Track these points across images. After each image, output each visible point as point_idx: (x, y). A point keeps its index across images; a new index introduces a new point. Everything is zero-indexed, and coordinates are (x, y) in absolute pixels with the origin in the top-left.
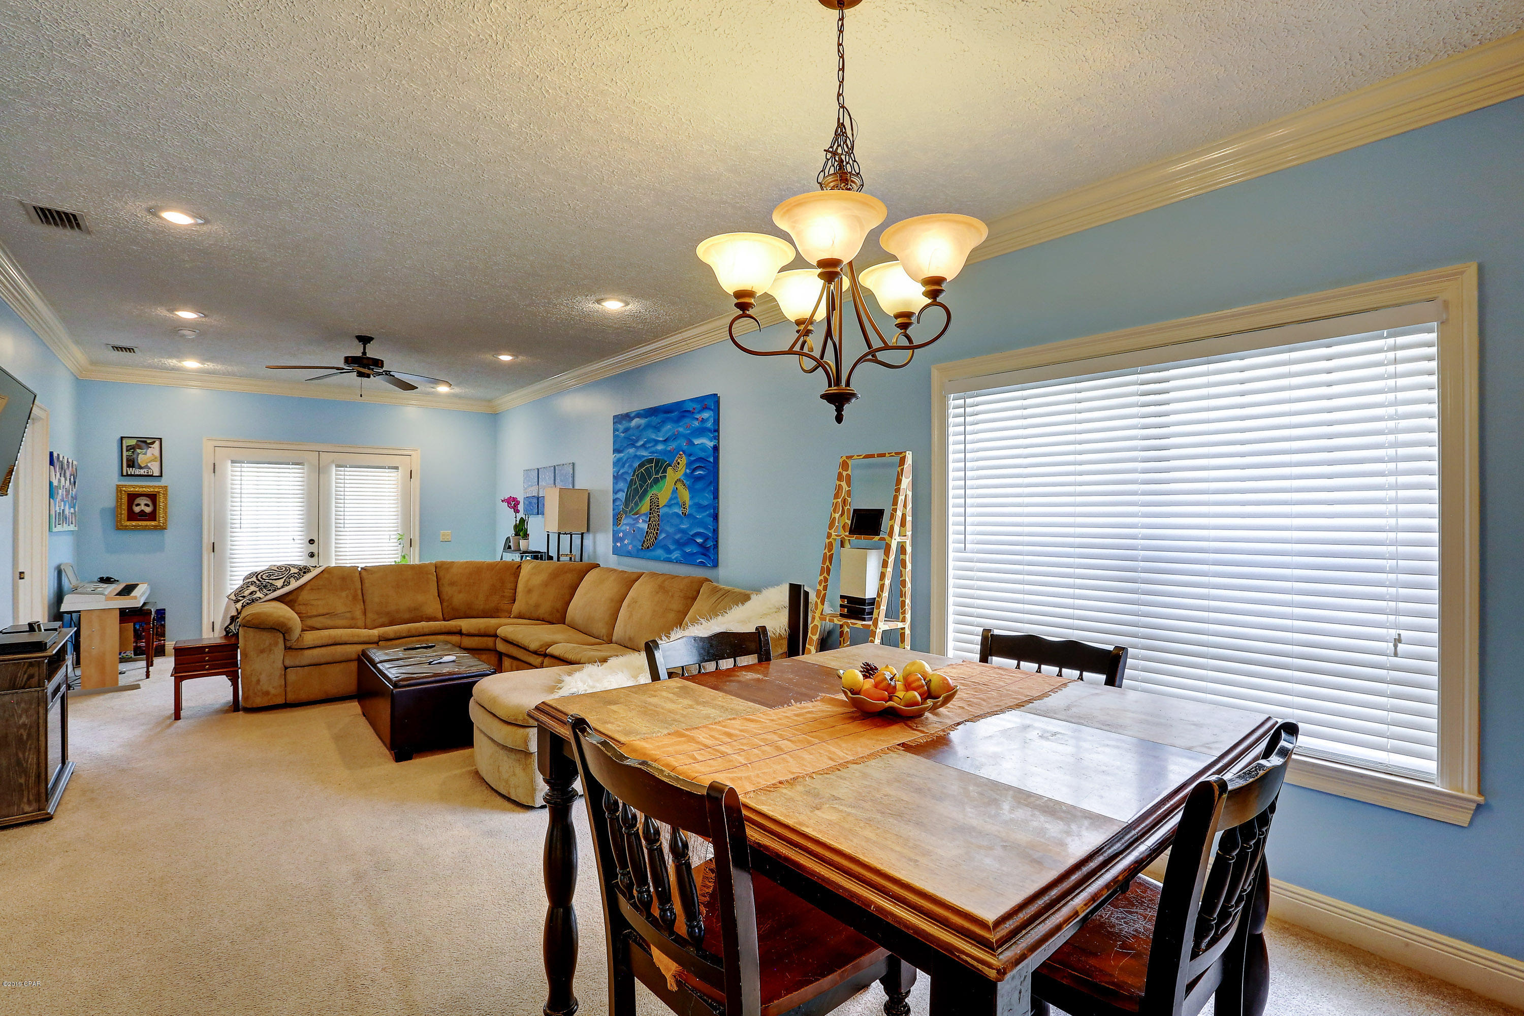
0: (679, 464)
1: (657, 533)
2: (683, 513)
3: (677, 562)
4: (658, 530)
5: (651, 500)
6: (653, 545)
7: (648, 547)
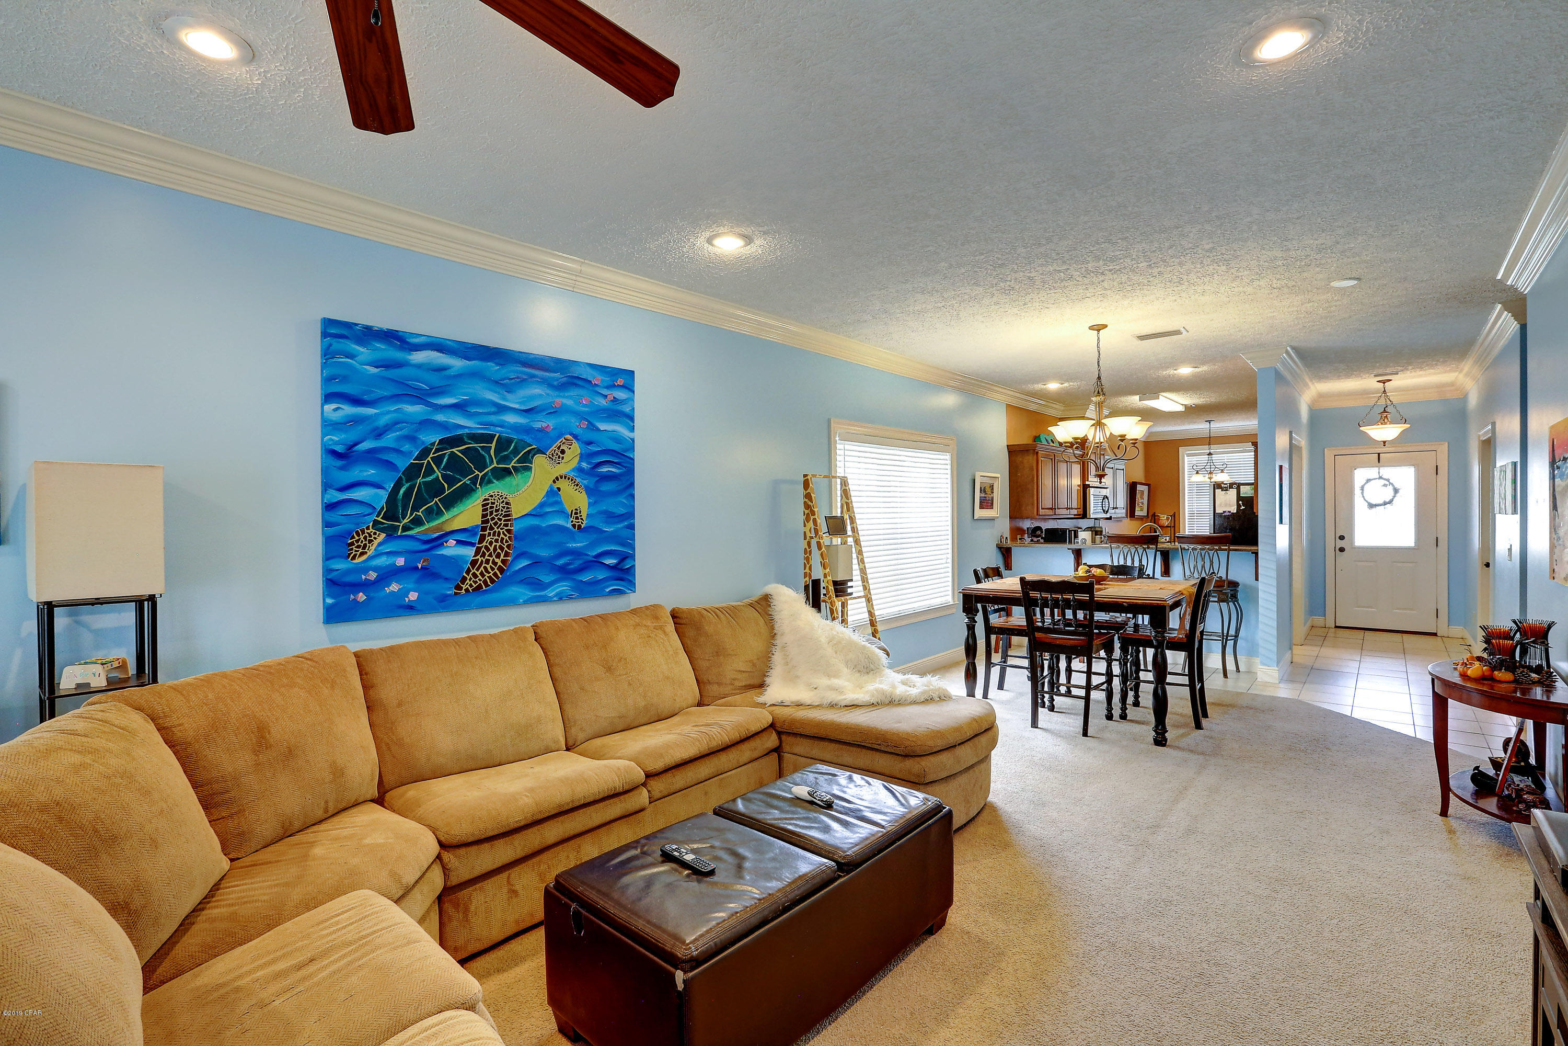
0: (563, 452)
1: (503, 562)
2: (574, 526)
3: (561, 599)
4: (507, 554)
5: (483, 506)
6: (492, 581)
7: (480, 587)
